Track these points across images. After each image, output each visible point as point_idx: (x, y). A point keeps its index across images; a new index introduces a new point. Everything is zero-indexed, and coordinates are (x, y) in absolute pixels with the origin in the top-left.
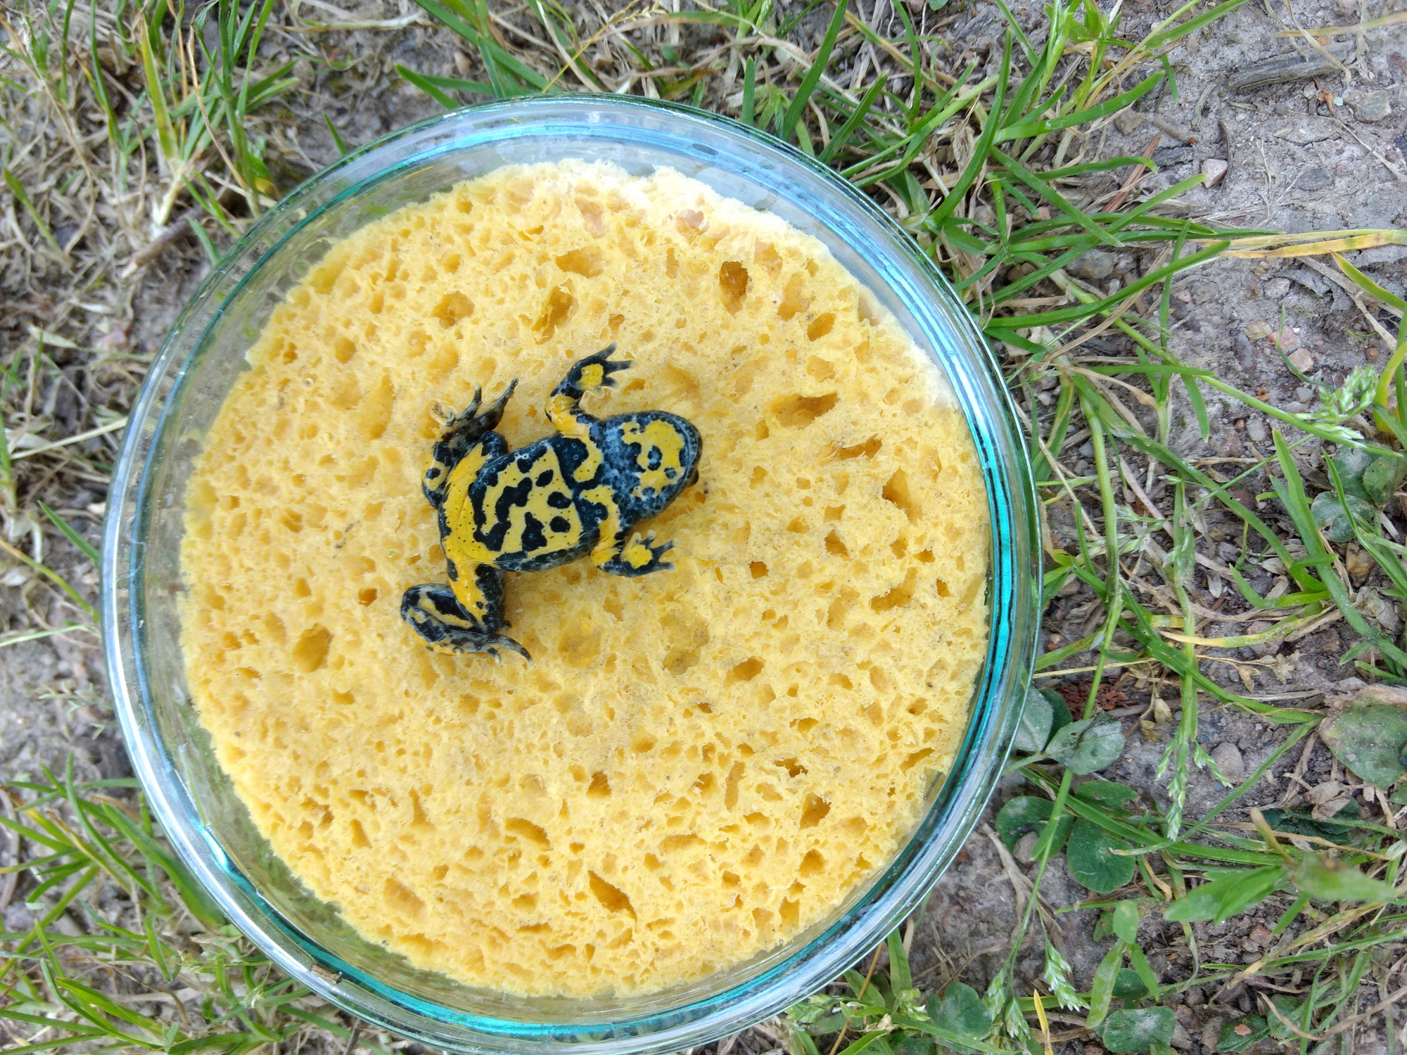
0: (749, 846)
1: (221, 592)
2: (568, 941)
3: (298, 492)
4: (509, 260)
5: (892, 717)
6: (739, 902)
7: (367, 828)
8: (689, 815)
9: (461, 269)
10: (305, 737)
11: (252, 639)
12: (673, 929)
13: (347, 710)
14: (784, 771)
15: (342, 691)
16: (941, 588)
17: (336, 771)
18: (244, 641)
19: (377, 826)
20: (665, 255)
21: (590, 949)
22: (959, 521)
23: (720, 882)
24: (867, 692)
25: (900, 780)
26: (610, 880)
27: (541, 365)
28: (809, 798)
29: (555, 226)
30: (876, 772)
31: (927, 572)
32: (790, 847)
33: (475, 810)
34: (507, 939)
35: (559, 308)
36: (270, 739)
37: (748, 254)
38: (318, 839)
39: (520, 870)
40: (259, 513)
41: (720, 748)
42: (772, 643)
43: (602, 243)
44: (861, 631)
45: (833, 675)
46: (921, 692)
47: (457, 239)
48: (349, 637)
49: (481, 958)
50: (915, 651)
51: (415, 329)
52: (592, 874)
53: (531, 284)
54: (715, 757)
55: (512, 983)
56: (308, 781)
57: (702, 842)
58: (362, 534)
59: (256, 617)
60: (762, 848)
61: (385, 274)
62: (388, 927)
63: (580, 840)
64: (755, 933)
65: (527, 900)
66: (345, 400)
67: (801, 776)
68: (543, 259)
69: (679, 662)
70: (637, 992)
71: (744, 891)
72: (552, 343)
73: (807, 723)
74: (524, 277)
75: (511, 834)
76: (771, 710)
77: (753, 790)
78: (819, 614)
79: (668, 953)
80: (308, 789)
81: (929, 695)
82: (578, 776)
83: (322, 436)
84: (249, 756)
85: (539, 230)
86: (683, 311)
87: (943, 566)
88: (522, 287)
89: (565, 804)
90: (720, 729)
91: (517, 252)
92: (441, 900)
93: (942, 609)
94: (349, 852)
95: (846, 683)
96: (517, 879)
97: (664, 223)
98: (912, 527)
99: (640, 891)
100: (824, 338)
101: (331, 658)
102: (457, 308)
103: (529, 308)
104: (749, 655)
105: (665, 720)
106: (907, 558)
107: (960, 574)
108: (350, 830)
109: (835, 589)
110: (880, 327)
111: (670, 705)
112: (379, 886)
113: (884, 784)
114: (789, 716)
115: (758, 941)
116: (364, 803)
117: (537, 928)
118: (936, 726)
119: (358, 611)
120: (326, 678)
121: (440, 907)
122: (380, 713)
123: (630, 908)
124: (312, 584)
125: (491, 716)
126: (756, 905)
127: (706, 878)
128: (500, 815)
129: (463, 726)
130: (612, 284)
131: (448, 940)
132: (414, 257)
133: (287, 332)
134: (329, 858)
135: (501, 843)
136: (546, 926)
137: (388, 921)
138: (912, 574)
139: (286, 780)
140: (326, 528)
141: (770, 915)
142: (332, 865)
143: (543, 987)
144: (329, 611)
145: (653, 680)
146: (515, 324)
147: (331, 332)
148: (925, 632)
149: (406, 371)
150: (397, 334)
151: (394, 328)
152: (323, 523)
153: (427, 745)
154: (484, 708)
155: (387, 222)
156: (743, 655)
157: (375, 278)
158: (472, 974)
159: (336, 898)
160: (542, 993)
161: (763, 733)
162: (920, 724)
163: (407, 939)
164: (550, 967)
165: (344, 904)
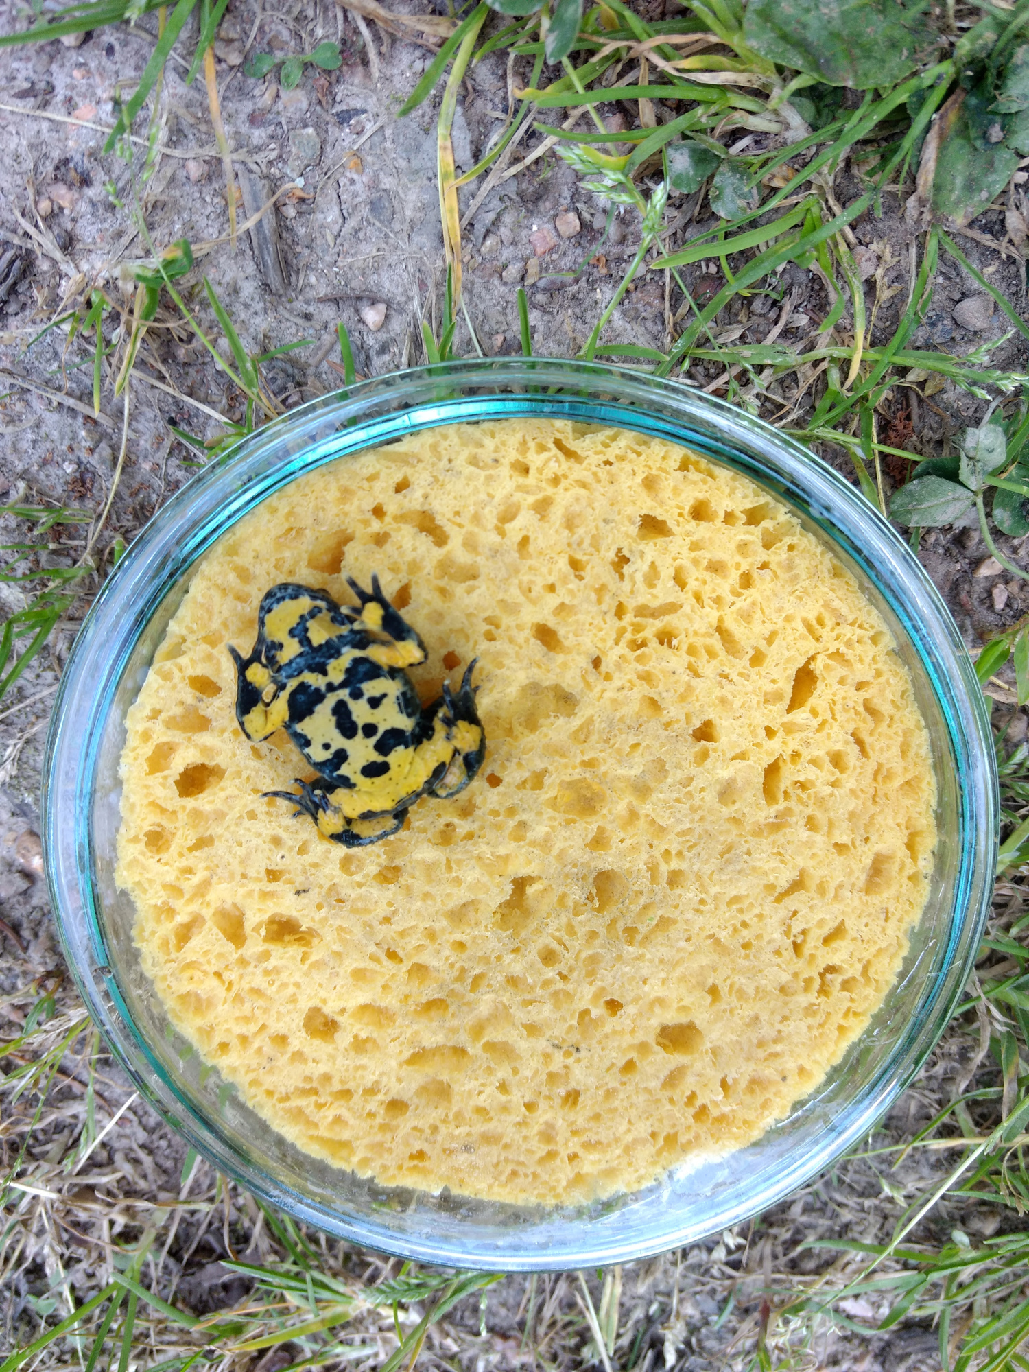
0: (708, 576)
1: (661, 1141)
2: (861, 709)
3: (543, 1104)
4: (257, 992)
5: (539, 489)
6: (764, 566)
7: (825, 931)
8: (699, 642)
9: (283, 1031)
10: (764, 1017)
11: (692, 1098)
12: (812, 617)
13: (724, 988)
14: (626, 570)
15: (709, 999)
16: (401, 487)
17: (785, 978)
18: (698, 1103)
19: (821, 923)
20: (197, 853)
21: (860, 686)
22: (333, 494)
23: (752, 590)
24: (524, 521)
25: (594, 459)
26: (788, 690)
27: (340, 928)
28: (642, 537)
29: (209, 962)
30: (595, 485)
31: (392, 506)
32: (695, 538)
33: (772, 837)
34: (880, 766)
35: (283, 929)
36: (778, 1048)
37: (165, 778)
38: (854, 970)
39: (812, 777)
40: (575, 1133)
41: (628, 636)
42: (513, 624)
43: (207, 913)
44: (470, 544)
45: (522, 557)
46: (505, 470)
47: (256, 1045)
48: (657, 1010)
49: (908, 783)
50: (469, 490)
51: (352, 1053)
52: (790, 710)
53: (270, 965)
54: (639, 637)
55: (919, 746)
56: (803, 999)
57: (720, 620)
58: (558, 1031)
59: (671, 1100)
60: (705, 563)
61: (314, 1098)
62: (910, 878)
63: (763, 733)
64: (788, 541)
65: (837, 760)
66: (441, 1092)
67: (626, 552)
68: (243, 962)
69: (566, 700)
70: (884, 628)
71: (752, 565)
72: (316, 926)
73: (575, 565)
74: (267, 972)
75: (781, 797)
76: (575, 602)
77: (654, 591)
78: (469, 591)
79: (836, 613)
80: (812, 997)
81: (506, 462)
82: (704, 755)
83: (481, 1101)
84: (800, 1062)
85: (218, 975)
86: (241, 817)
87: (382, 492)
88: (277, 970)
89: (733, 758)
90: (610, 643)
91: (247, 987)
92: (867, 839)
93: (421, 479)
94: (854, 939)
95: (524, 542)
96: (820, 777)
97: (166, 864)
98: (358, 535)
99: (788, 660)
100: (214, 679)
101: (684, 1019)
102: (319, 1021)
103: (293, 958)
104: (533, 640)
105: (620, 696)
106: (386, 529)
107: (383, 475)
108: (835, 944)
109: (442, 583)
110: (184, 632)
111: (608, 695)
112: (876, 900)
113: (603, 473)
114: (574, 584)
115: (793, 535)
116: (804, 941)
117: (859, 742)
118: (532, 445)
119: (630, 1009)
120: (701, 1018)
121: (873, 838)
122: (716, 957)
123: (808, 663)
124: (621, 1062)
125: (680, 854)
126: (761, 550)
127: (753, 604)
128: (766, 813)
129: (699, 877)
130: (242, 891)
131: (901, 819)
132: (287, 1077)
133: (400, 1167)
134: (866, 955)
135: (792, 803)
136: (853, 735)
137: (905, 881)
138: (402, 518)
139: (810, 1020)
140: (566, 1067)
141: (766, 532)
142: (873, 949)
143: (911, 717)
144: (640, 1037)
145: (590, 721)
146: (313, 965)
147: (384, 1128)
148: (449, 487)
149: (393, 1048)
150: (363, 1067)
151: (360, 1073)
152: (563, 1071)
153: (729, 904)
154: (675, 864)
155: (265, 1114)
156: (536, 645)
157: (320, 1106)
158: (924, 785)
159: (901, 935)
160: (917, 716)
161: (599, 602)
162: (535, 459)
163: (914, 858)
164: (892, 718)
165: (904, 926)
